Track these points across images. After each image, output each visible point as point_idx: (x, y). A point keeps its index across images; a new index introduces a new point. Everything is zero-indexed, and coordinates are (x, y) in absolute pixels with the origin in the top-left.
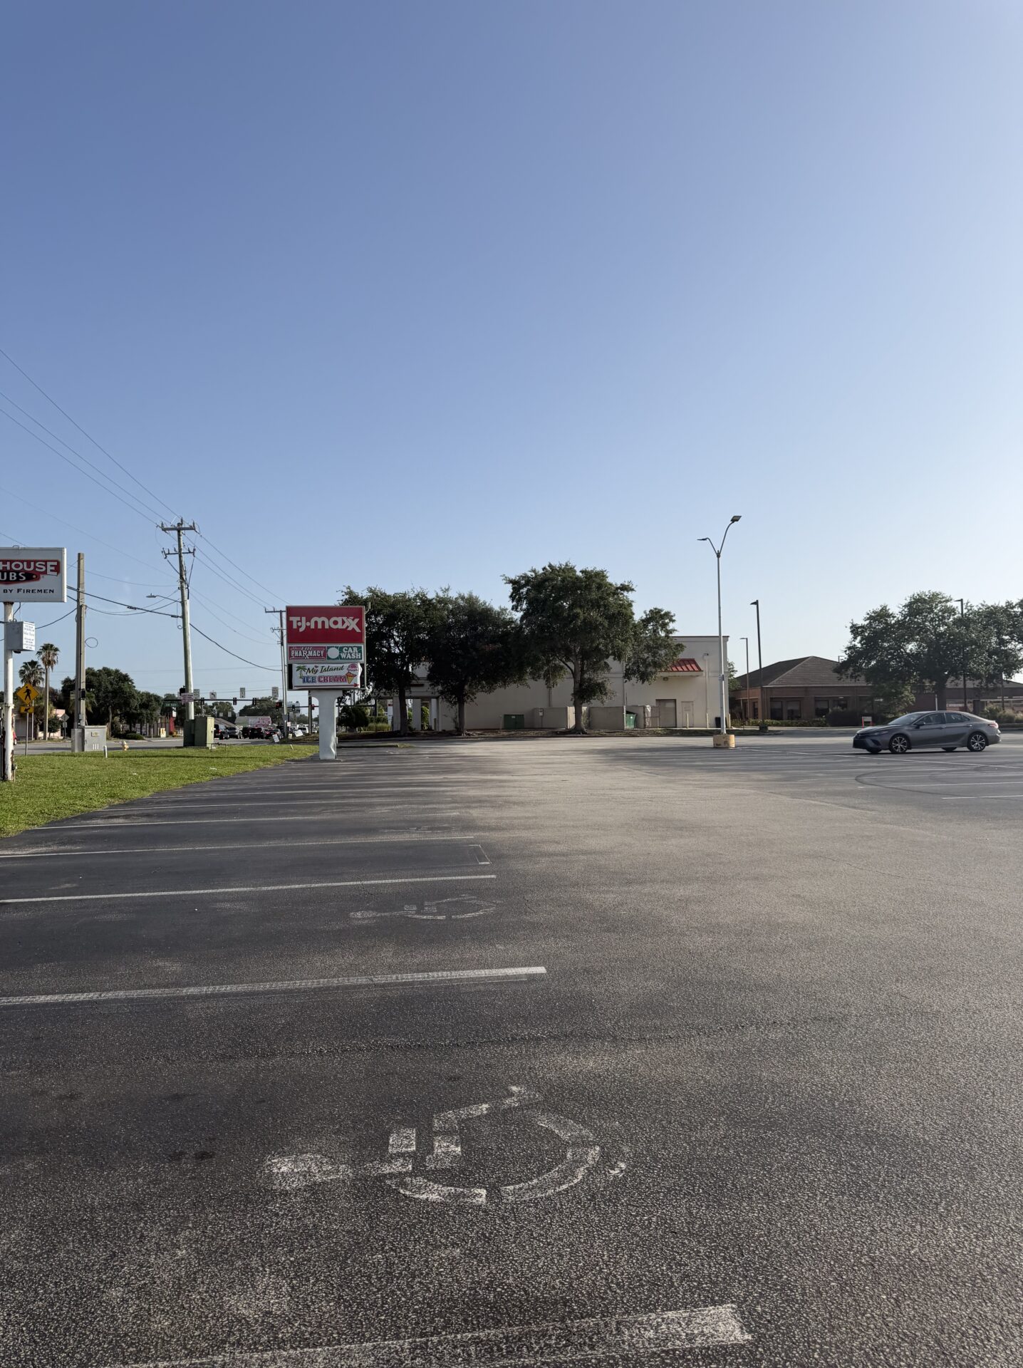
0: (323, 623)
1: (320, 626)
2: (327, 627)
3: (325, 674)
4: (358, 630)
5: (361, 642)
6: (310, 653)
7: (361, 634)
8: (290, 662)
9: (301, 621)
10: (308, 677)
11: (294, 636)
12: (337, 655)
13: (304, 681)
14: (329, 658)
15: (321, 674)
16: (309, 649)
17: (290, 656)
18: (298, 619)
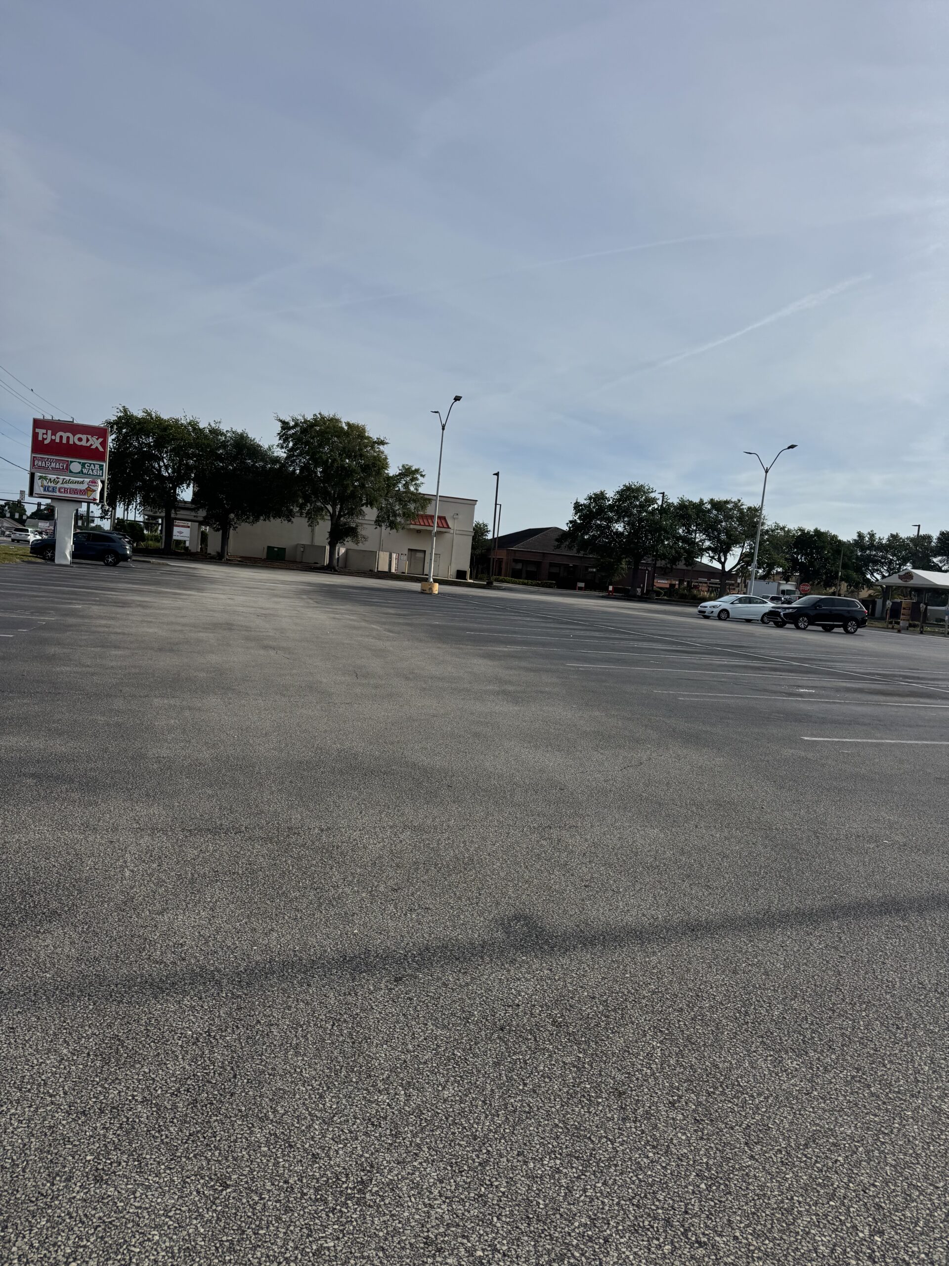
0: (68, 438)
1: (64, 441)
2: (71, 442)
3: (65, 486)
4: (101, 449)
5: (104, 461)
6: (53, 465)
7: (104, 453)
8: (33, 471)
9: (46, 434)
10: (49, 487)
11: (38, 447)
12: (79, 470)
13: (45, 490)
14: (71, 472)
15: (62, 486)
16: (54, 461)
17: (34, 465)
18: (44, 431)
